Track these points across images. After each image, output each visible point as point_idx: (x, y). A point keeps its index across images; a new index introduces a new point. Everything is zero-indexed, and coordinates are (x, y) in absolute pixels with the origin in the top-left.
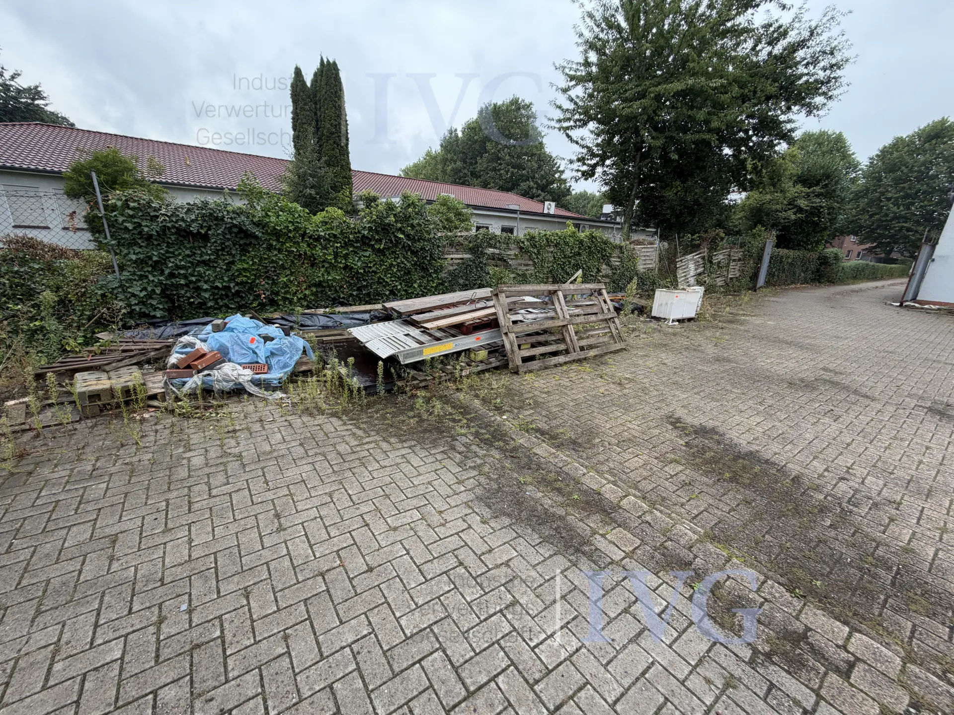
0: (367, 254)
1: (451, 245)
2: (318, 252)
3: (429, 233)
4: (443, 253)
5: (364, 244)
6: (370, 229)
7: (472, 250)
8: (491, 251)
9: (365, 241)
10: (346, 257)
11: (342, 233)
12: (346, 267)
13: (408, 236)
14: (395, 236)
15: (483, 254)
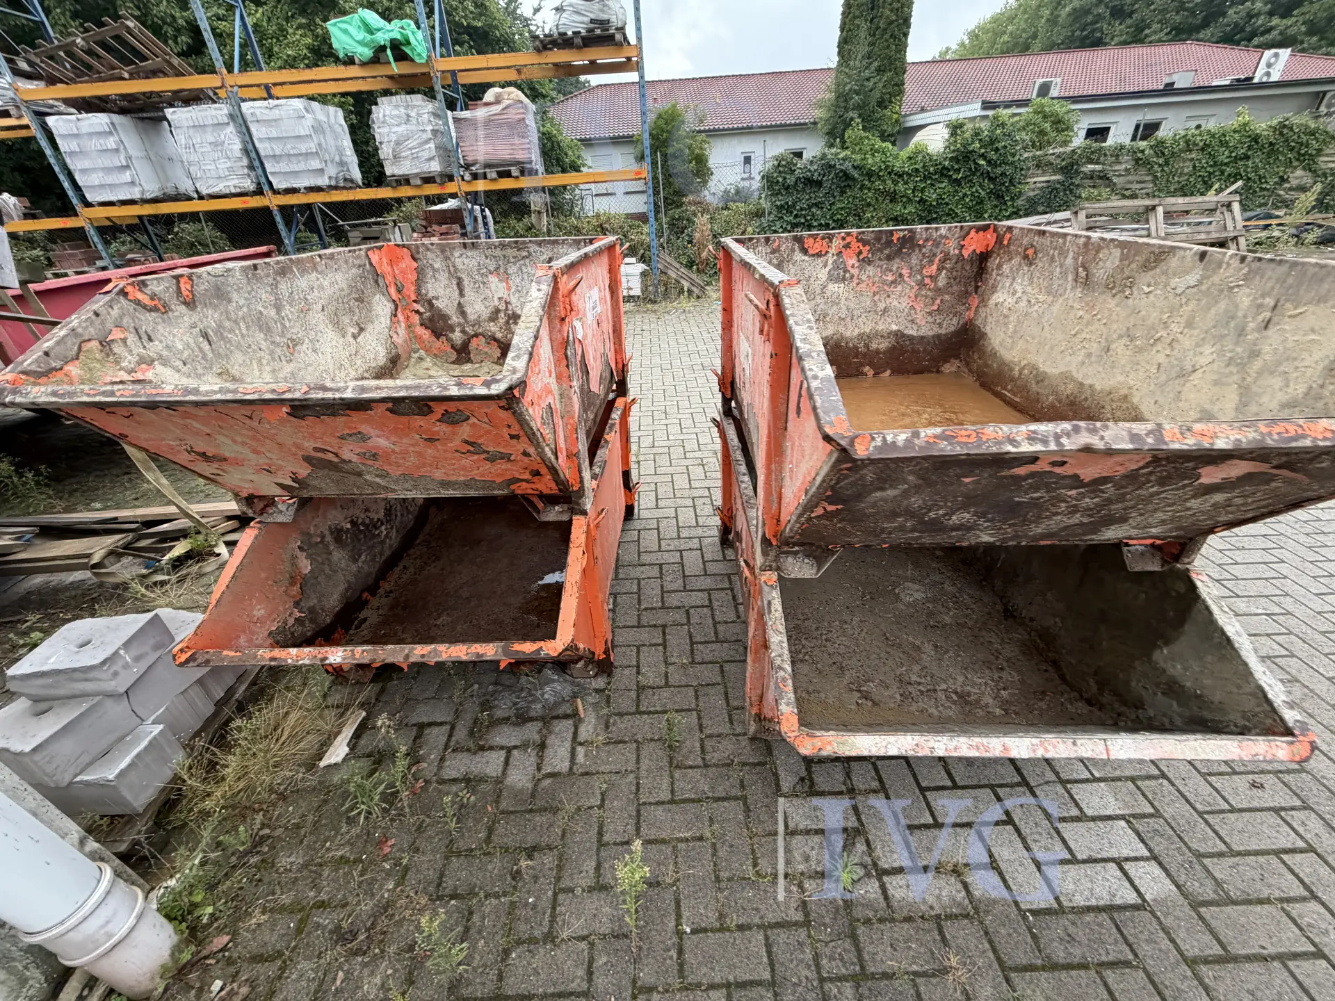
0: (943, 185)
1: (1038, 166)
2: (901, 187)
3: (1014, 155)
4: (1025, 177)
5: (942, 175)
6: (952, 159)
7: (1063, 170)
8: (1091, 167)
9: (943, 172)
10: (922, 191)
11: (924, 166)
12: (922, 201)
13: (989, 162)
14: (976, 163)
15: (1077, 172)
